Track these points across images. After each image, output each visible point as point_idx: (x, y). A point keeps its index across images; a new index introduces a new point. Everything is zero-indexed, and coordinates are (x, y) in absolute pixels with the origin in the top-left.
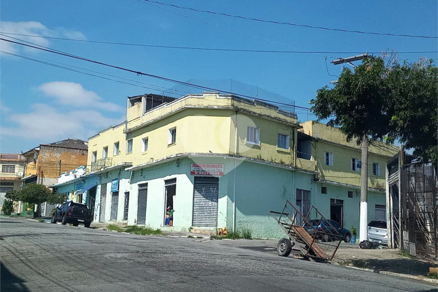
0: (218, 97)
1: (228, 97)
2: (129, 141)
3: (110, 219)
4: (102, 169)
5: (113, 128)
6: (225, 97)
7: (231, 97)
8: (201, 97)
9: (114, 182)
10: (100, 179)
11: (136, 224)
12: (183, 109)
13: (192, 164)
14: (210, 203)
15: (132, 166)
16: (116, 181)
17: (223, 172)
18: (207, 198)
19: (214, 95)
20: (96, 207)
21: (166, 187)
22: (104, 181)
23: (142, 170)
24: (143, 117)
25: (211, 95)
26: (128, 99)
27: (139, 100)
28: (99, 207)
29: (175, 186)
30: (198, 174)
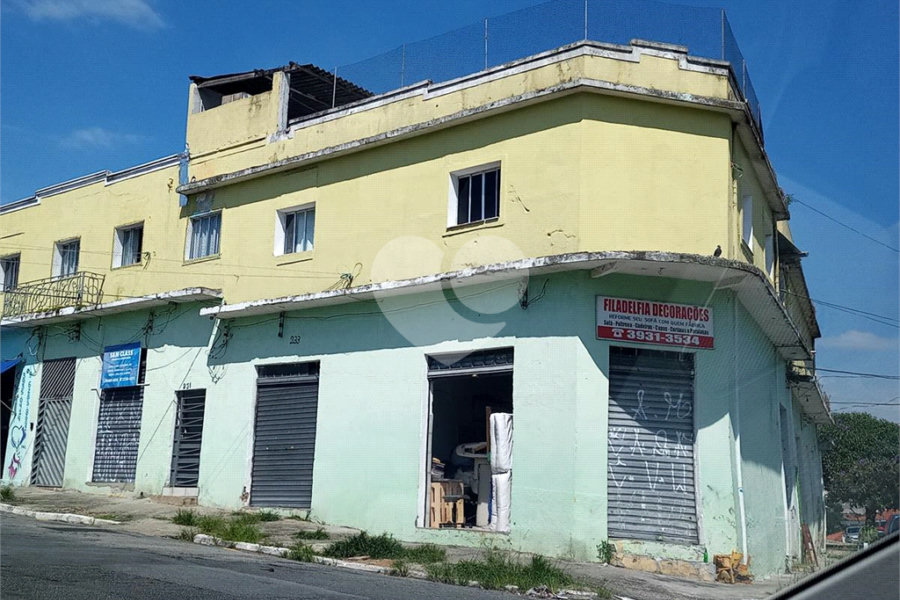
0: (684, 63)
1: (719, 71)
2: (194, 221)
3: (89, 479)
4: (69, 311)
5: (110, 179)
6: (707, 69)
7: (725, 72)
8: (627, 56)
9: (114, 355)
10: (41, 344)
11: (247, 503)
12: (566, 93)
13: (601, 302)
14: (664, 448)
15: (217, 301)
16: (128, 354)
17: (710, 335)
18: (654, 430)
19: (670, 55)
20: (14, 434)
21: (431, 379)
22: (58, 349)
23: (283, 315)
24: (283, 138)
25: (662, 53)
26: (193, 86)
27: (259, 84)
28: (32, 435)
29: (508, 377)
30: (625, 336)
